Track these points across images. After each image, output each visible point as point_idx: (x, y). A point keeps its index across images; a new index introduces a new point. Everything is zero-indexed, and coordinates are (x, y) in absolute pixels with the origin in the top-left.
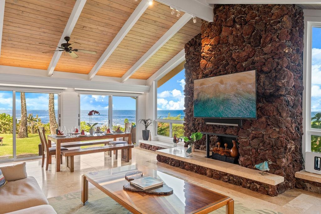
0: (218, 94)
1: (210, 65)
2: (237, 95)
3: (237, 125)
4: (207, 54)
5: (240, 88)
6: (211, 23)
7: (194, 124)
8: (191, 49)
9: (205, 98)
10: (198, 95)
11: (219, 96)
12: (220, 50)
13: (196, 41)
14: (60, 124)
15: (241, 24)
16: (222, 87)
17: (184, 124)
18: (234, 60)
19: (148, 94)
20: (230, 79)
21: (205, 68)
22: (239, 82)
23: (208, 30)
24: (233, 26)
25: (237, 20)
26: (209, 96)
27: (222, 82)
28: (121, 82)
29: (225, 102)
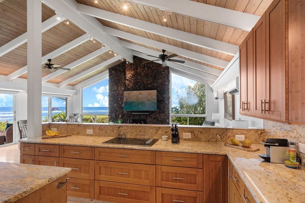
0: (139, 99)
1: (131, 85)
2: (148, 100)
3: (149, 113)
4: (129, 78)
5: (150, 97)
6: (132, 63)
7: (116, 115)
8: (113, 72)
9: (131, 101)
10: (127, 99)
11: (139, 100)
12: (137, 78)
13: (116, 68)
14: (15, 118)
15: (147, 68)
16: (141, 96)
17: (109, 115)
18: (144, 84)
19: (75, 96)
20: (145, 93)
21: (128, 86)
22: (149, 95)
23: (130, 66)
24: (144, 68)
25: (146, 66)
26: (133, 100)
27: (140, 94)
28: (58, 87)
29: (142, 103)
